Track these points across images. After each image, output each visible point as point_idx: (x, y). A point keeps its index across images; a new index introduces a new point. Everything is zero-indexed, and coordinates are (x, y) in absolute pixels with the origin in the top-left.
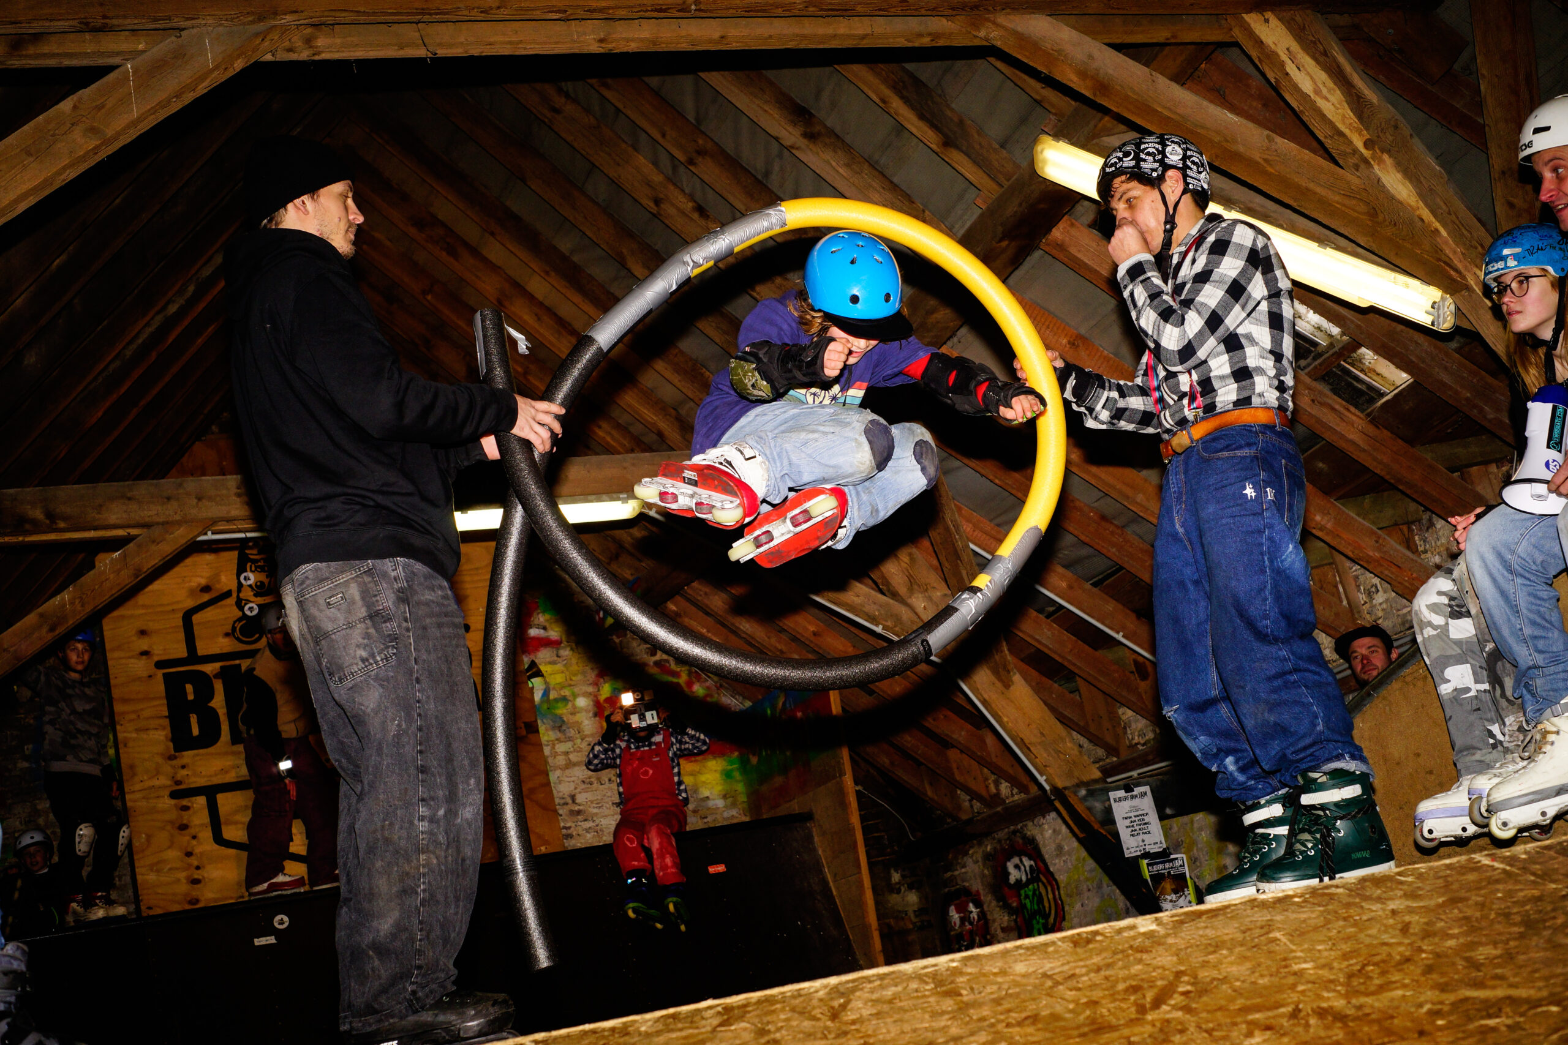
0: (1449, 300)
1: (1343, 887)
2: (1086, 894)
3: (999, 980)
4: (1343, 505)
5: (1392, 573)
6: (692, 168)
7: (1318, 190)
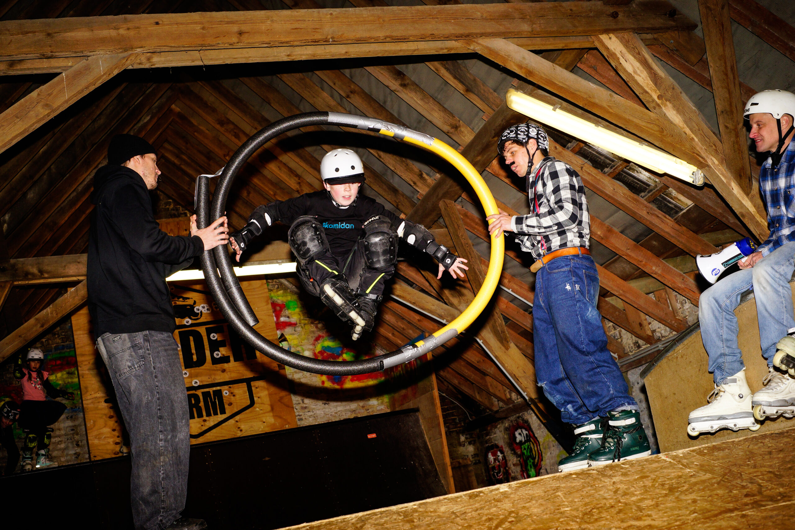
0: (700, 172)
1: (596, 470)
2: (552, 448)
3: (432, 514)
4: (667, 262)
5: (691, 295)
6: (348, 99)
7: (635, 120)
